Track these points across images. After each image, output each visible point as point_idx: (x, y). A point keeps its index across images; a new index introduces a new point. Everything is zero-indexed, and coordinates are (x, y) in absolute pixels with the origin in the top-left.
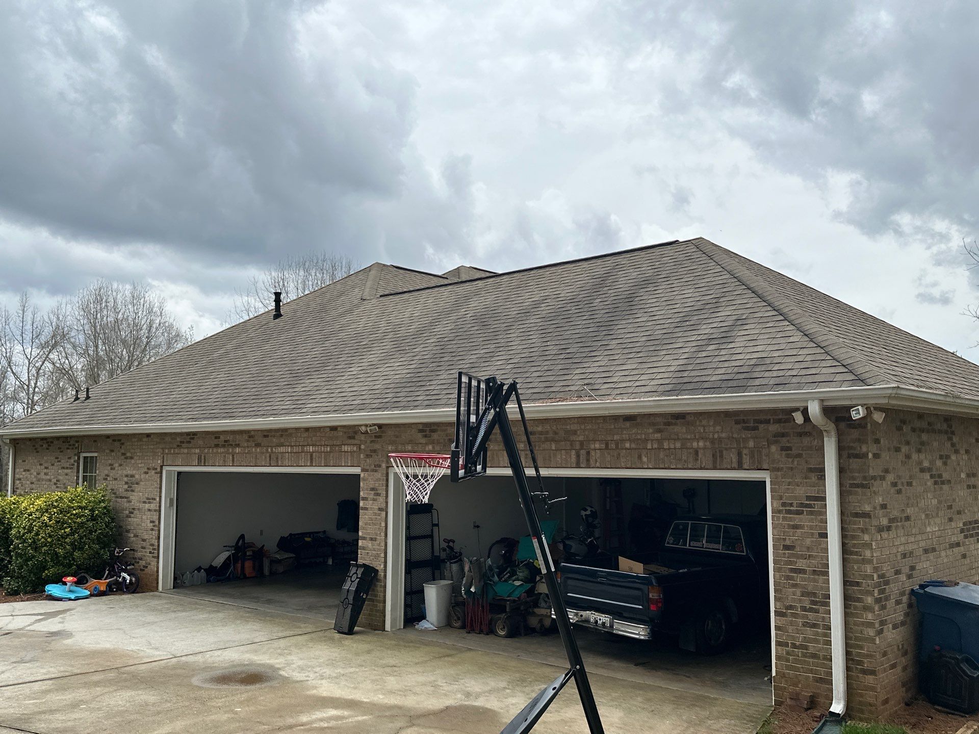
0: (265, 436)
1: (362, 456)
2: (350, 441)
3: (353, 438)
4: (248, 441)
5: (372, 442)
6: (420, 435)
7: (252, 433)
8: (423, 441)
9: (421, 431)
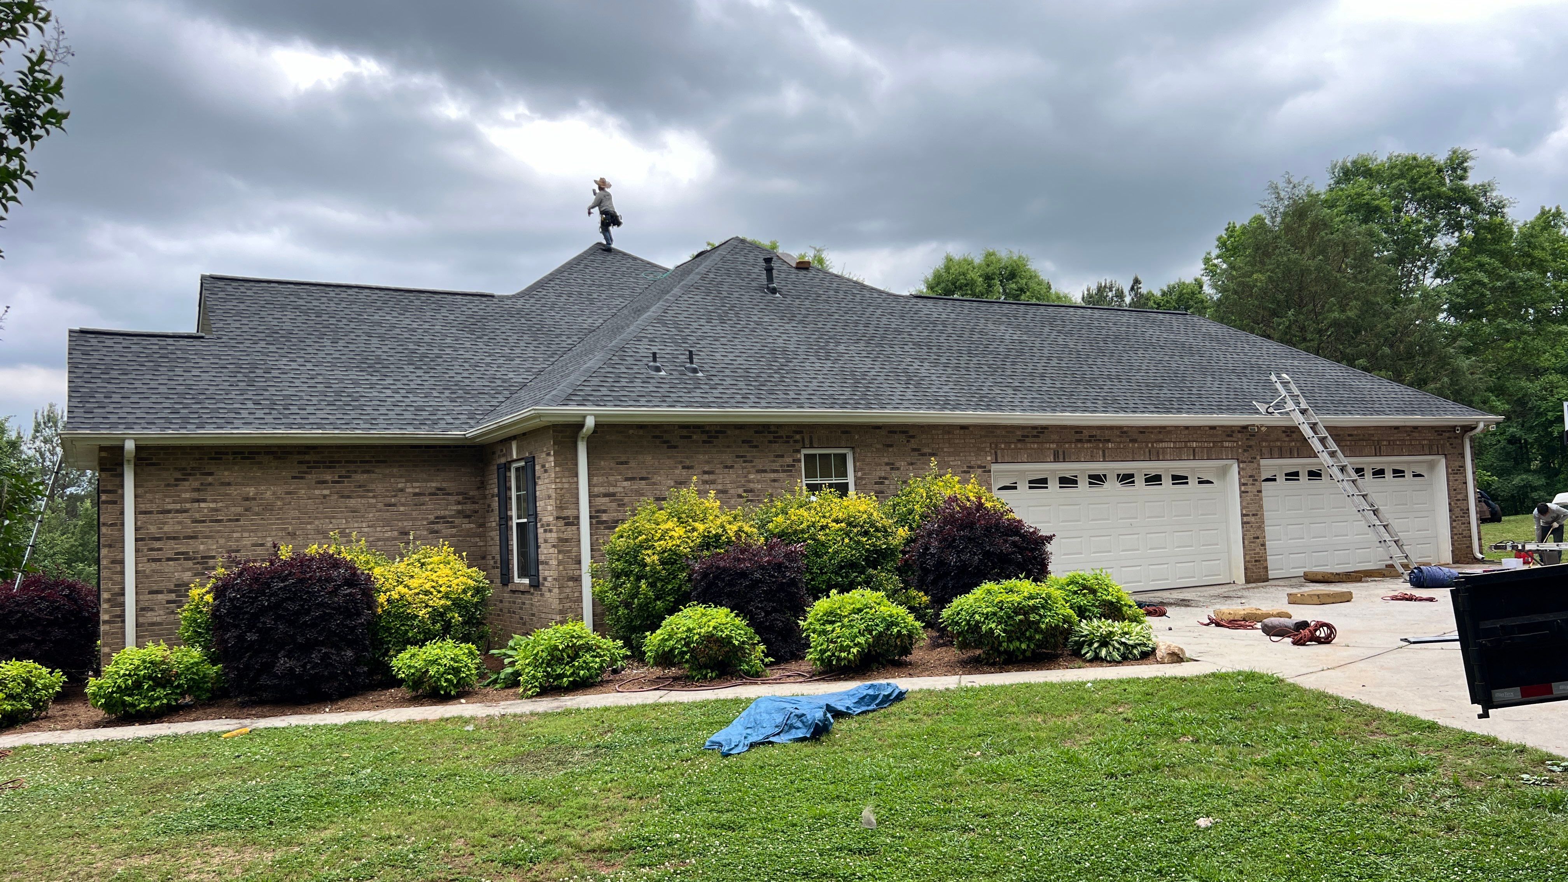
0: (1141, 432)
1: (1240, 451)
2: (1229, 439)
3: (1231, 436)
4: (1121, 437)
5: (1247, 439)
6: (1284, 435)
7: (1125, 429)
8: (1287, 439)
9: (1284, 432)
